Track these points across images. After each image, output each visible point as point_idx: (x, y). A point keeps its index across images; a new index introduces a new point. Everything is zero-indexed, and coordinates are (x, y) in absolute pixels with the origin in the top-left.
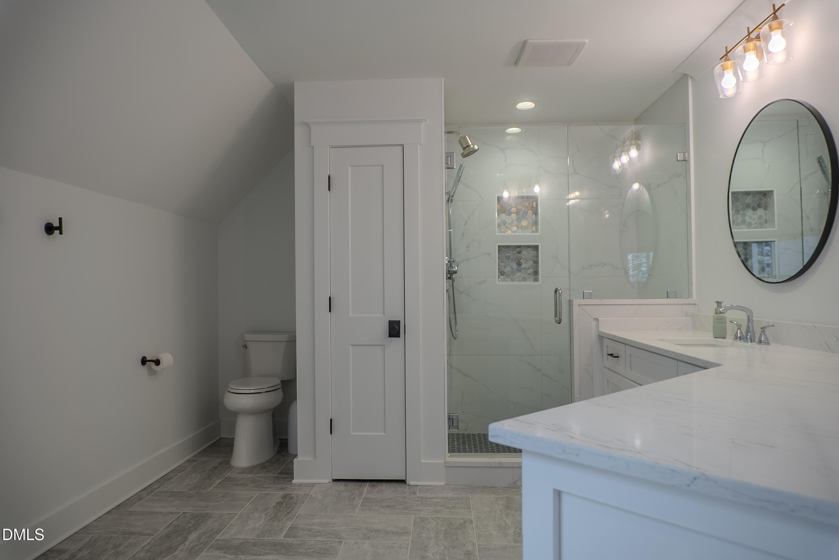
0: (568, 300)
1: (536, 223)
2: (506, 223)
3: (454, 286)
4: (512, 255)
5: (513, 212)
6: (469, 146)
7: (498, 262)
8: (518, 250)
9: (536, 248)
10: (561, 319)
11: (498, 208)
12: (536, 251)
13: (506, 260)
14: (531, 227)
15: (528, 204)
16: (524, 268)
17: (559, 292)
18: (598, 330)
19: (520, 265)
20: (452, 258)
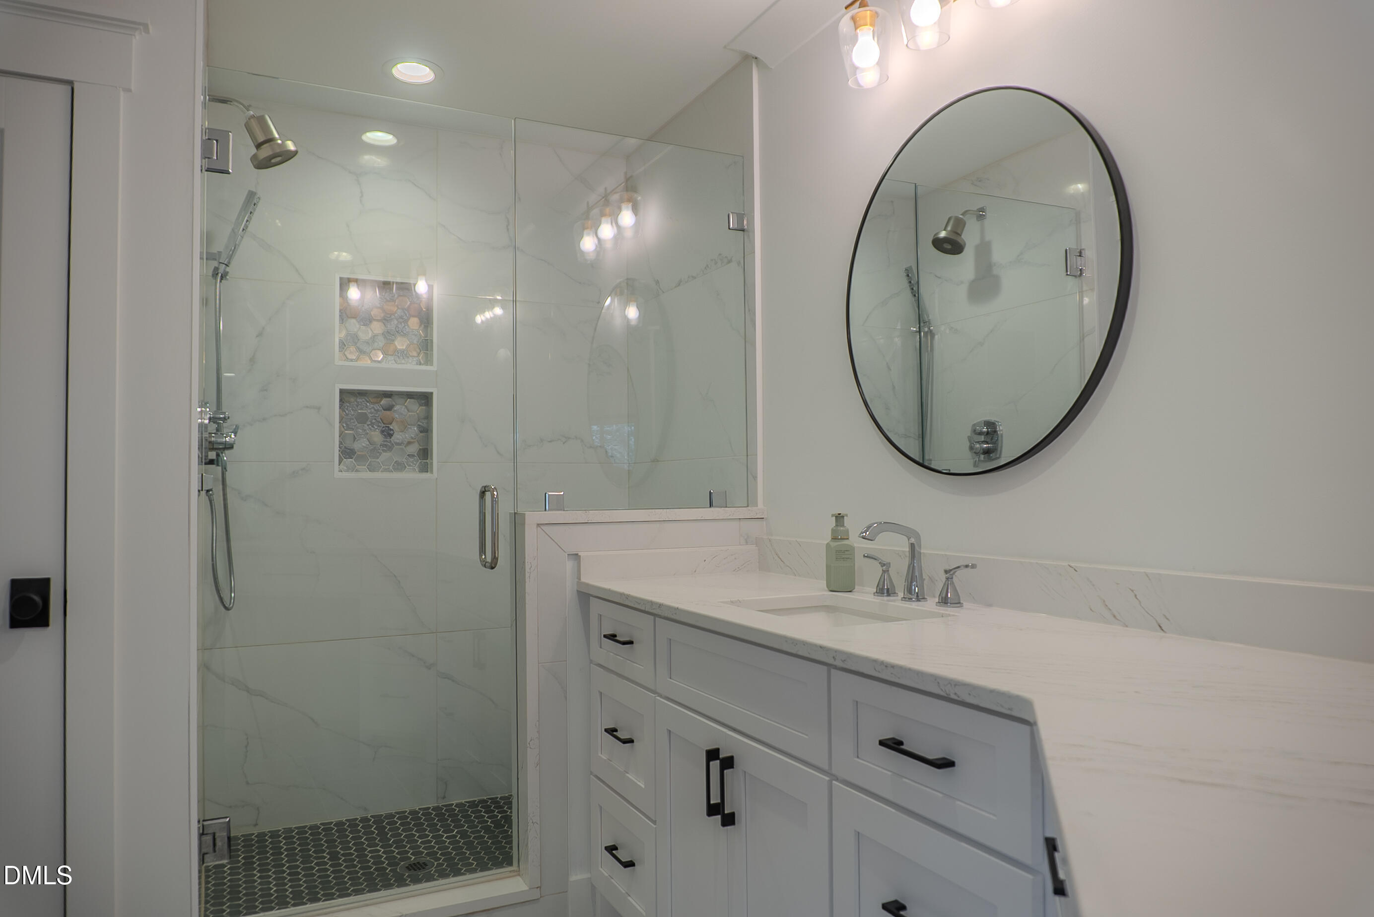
0: (510, 513)
1: (426, 346)
2: (359, 340)
3: (228, 481)
4: (371, 413)
5: (374, 318)
6: (270, 140)
7: (340, 427)
8: (384, 402)
9: (425, 399)
10: (497, 559)
11: (340, 306)
12: (425, 406)
13: (356, 423)
14: (415, 354)
15: (409, 303)
16: (398, 441)
17: (493, 495)
18: (576, 580)
19: (391, 436)
20: (224, 410)
